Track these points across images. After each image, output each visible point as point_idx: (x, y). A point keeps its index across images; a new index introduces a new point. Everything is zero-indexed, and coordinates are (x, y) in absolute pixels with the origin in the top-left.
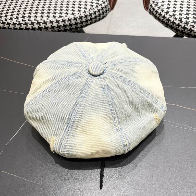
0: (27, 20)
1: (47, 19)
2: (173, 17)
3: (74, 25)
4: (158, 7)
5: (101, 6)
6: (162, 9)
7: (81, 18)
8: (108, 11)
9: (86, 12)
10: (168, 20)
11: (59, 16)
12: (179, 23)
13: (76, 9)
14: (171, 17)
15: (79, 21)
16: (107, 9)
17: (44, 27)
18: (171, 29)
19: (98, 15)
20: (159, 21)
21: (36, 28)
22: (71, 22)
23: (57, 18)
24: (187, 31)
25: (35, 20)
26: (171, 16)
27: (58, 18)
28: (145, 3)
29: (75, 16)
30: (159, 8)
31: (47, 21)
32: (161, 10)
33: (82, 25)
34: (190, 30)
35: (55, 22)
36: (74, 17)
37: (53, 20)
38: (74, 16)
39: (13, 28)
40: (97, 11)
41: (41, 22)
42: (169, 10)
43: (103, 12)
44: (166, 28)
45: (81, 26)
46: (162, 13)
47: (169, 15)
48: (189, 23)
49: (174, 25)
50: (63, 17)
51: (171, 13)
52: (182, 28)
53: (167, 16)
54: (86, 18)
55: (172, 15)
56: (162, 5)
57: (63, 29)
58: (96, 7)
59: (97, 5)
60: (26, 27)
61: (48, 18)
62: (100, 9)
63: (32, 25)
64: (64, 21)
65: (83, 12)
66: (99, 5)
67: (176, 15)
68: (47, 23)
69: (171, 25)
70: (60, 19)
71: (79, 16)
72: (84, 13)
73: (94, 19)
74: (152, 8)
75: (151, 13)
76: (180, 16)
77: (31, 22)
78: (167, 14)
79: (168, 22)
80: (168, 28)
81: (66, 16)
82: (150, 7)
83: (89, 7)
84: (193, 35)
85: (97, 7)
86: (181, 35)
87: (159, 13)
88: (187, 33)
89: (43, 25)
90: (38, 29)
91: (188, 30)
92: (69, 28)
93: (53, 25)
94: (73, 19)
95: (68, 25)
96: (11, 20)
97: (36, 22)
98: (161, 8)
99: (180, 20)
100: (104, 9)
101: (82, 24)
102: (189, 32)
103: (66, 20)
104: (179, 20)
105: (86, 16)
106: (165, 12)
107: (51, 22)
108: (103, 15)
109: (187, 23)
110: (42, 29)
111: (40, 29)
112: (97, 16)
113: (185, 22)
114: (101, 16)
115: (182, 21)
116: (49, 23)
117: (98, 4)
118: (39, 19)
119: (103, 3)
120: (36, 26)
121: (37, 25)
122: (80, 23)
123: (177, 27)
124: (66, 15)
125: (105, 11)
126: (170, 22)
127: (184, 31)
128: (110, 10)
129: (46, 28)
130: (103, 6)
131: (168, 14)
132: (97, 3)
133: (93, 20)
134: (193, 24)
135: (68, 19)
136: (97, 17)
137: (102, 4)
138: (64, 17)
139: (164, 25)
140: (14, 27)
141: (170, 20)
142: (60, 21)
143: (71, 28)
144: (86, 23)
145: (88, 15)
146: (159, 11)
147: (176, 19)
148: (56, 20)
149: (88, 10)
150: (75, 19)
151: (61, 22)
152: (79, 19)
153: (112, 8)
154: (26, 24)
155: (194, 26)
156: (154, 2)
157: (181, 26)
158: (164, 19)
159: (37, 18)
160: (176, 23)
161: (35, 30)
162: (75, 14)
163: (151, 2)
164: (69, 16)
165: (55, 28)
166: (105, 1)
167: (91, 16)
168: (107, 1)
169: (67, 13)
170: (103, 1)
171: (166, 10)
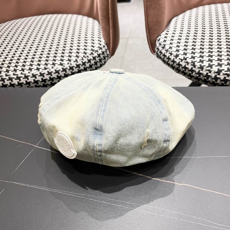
0: (4, 76)
1: (29, 73)
2: (184, 61)
3: (63, 77)
4: (165, 50)
5: (97, 53)
6: (170, 52)
7: (71, 68)
8: (106, 58)
9: (78, 61)
10: (179, 65)
11: (43, 68)
12: (192, 68)
13: (66, 58)
15: (69, 72)
16: (106, 55)
17: (25, 83)
18: (183, 75)
19: (94, 64)
20: (169, 66)
21: (15, 84)
23: (41, 70)
24: (202, 78)
25: (14, 74)
26: (182, 60)
27: (43, 70)
28: (150, 46)
29: (64, 66)
30: (167, 51)
31: (29, 74)
32: (169, 53)
34: (207, 76)
35: (39, 76)
36: (63, 68)
37: (36, 73)
38: (62, 67)
41: (21, 77)
42: (178, 53)
43: (101, 59)
44: (178, 74)
46: (170, 57)
47: (179, 59)
48: (204, 67)
49: (187, 70)
50: (49, 68)
51: (182, 57)
52: (196, 73)
53: (177, 60)
54: (78, 68)
55: (183, 59)
56: (171, 48)
57: (50, 83)
58: (90, 55)
59: (92, 51)
60: (2, 84)
61: (29, 71)
62: (96, 57)
63: (10, 81)
64: (50, 73)
65: (74, 62)
66: (95, 51)
67: (188, 59)
68: (29, 77)
69: (183, 71)
70: (45, 71)
71: (69, 66)
72: (76, 63)
73: (89, 68)
74: (159, 52)
75: (158, 57)
76: (192, 59)
77: (9, 78)
78: (176, 58)
79: (179, 67)
80: (180, 74)
81: (52, 68)
82: (156, 50)
83: (81, 55)
84: (211, 81)
85: (92, 54)
86: (197, 81)
87: (167, 57)
88: (203, 79)
89: (24, 79)
90: (18, 85)
91: (203, 76)
93: (36, 80)
94: (62, 70)
95: (56, 77)
97: (15, 77)
98: (169, 51)
99: (192, 64)
100: (102, 56)
102: (206, 78)
103: (52, 72)
104: (191, 65)
105: (78, 66)
106: (174, 56)
107: (34, 76)
109: (202, 68)
110: (23, 85)
111: (20, 85)
112: (92, 64)
113: (199, 66)
114: (99, 64)
115: (196, 66)
116: (31, 77)
118: (18, 73)
119: (100, 49)
120: (15, 82)
121: (16, 80)
123: (190, 72)
124: (53, 66)
125: (103, 58)
126: (181, 68)
127: (199, 77)
128: (109, 56)
129: (28, 83)
130: (100, 52)
131: (178, 58)
132: (92, 50)
134: (209, 68)
135: (55, 70)
136: (93, 66)
137: (98, 50)
138: (51, 68)
139: (175, 71)
141: (181, 65)
142: (45, 73)
145: (80, 64)
146: (168, 55)
147: (188, 63)
148: (40, 73)
149: (80, 58)
150: (64, 70)
151: (47, 75)
152: (69, 70)
153: (113, 53)
154: (3, 80)
155: (211, 71)
156: (160, 44)
157: (195, 71)
158: (174, 64)
159: (16, 72)
160: (188, 68)
161: (14, 87)
162: (64, 64)
163: (158, 45)
164: (56, 67)
165: (39, 82)
166: (102, 46)
167: (85, 65)
168: (104, 46)
169: (54, 64)
170: (99, 47)
171: (175, 53)
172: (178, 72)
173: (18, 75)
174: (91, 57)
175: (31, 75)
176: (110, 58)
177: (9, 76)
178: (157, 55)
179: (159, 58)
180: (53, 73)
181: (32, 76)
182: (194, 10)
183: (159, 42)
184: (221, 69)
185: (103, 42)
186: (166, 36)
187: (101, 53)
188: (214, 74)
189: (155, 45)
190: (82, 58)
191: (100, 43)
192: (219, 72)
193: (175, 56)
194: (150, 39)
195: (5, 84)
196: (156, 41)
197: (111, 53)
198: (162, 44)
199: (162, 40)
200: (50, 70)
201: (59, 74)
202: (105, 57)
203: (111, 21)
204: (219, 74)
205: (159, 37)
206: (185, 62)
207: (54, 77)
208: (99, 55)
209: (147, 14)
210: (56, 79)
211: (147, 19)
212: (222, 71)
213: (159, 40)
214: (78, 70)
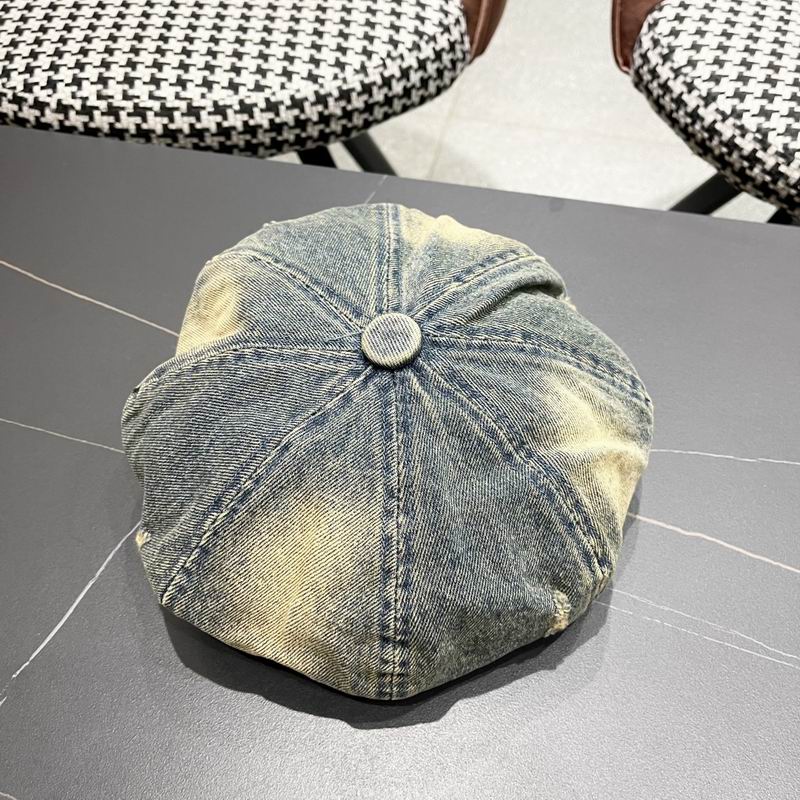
0: (119, 97)
1: (203, 96)
2: (731, 121)
3: (315, 123)
4: (672, 69)
5: (432, 44)
6: (689, 80)
7: (345, 95)
8: (459, 65)
9: (369, 70)
10: (712, 131)
11: (252, 87)
12: (755, 151)
13: (328, 56)
14: (724, 120)
15: (335, 108)
16: (459, 55)
17: (186, 129)
19: (418, 84)
20: (673, 126)
21: (153, 131)
22: (302, 110)
23: (243, 91)
24: (783, 189)
25: (151, 96)
27: (249, 93)
28: (617, 40)
29: (321, 85)
30: (677, 72)
31: (202, 103)
32: (685, 83)
33: (350, 125)
35: (236, 112)
36: (316, 93)
37: (228, 103)
38: (316, 87)
39: (56, 125)
40: (415, 65)
41: (177, 109)
42: (716, 89)
43: (442, 67)
44: (698, 160)
45: (344, 127)
46: (685, 97)
47: (717, 110)
49: (735, 155)
50: (270, 88)
51: (725, 104)
52: (764, 171)
53: (709, 115)
54: (365, 97)
55: (728, 112)
56: (692, 63)
57: (267, 141)
58: (410, 50)
59: (416, 38)
60: (111, 125)
61: (204, 90)
62: (427, 59)
63: (138, 120)
64: (272, 107)
65: (357, 72)
66: (426, 38)
67: (745, 115)
68: (203, 114)
69: (722, 155)
70: (257, 97)
71: (339, 88)
72: (361, 76)
73: (400, 97)
74: (645, 68)
75: (639, 83)
76: (761, 120)
77: (136, 106)
78: (706, 106)
79: (711, 139)
81: (283, 87)
82: (638, 61)
83: (380, 48)
85: (416, 47)
87: (675, 96)
88: (784, 194)
89: (186, 119)
90: (163, 136)
91: (788, 185)
92: (292, 138)
93: (226, 124)
94: (312, 98)
95: (292, 123)
96: (50, 91)
97: (156, 105)
98: (686, 75)
99: (759, 136)
100: (446, 58)
101: (350, 120)
102: (793, 192)
103: (282, 103)
104: (755, 139)
105: (367, 89)
106: (700, 96)
107: (220, 110)
108: (438, 82)
109: (788, 155)
110: (181, 137)
111: (171, 135)
112: (413, 86)
113: (781, 150)
114: (432, 87)
115: (770, 145)
116: (210, 113)
117: (420, 34)
118: (167, 92)
119: (442, 33)
120: (155, 123)
121: (158, 119)
122: (340, 118)
123: (746, 164)
124: (284, 79)
125: (449, 65)
126: (715, 142)
127: (771, 186)
128: (468, 57)
129: (197, 133)
130: (443, 42)
131: (713, 106)
132: (417, 32)
133: (397, 105)
135: (292, 98)
136: (414, 92)
137: (438, 36)
138: (276, 88)
139: (692, 148)
140: (61, 122)
141: (720, 134)
142: (256, 105)
143: (304, 135)
144: (366, 115)
145: (374, 83)
146: (677, 87)
147: (743, 131)
148: (241, 102)
149: (376, 60)
150: (321, 99)
151: (262, 110)
152: (337, 100)
153: (480, 50)
154: (113, 111)
156: (656, 43)
157: (763, 163)
158: (693, 123)
159: (158, 87)
160: (741, 149)
161: (148, 140)
162: (323, 77)
163: (646, 43)
164: (296, 87)
165: (234, 133)
166: (450, 20)
167: (390, 88)
168: (458, 22)
169: (287, 74)
170: (441, 24)
171: (703, 88)
172: (700, 155)
173: (165, 98)
174: (411, 60)
175: (208, 104)
176: (471, 62)
177: (136, 101)
178: (637, 80)
179: (641, 91)
180: (282, 108)
181: (212, 110)
183: (651, 34)
185: (455, 5)
186: (682, 12)
187: (446, 45)
189: (637, 39)
190: (382, 59)
191: (446, 8)
193: (704, 99)
194: (621, 13)
195: (118, 126)
196: (641, 27)
197: (475, 46)
198: (664, 41)
199: (664, 27)
200: (274, 94)
202: (458, 60)
205: (656, 14)
206: (734, 125)
207: (285, 120)
213: (652, 26)
214: (366, 102)
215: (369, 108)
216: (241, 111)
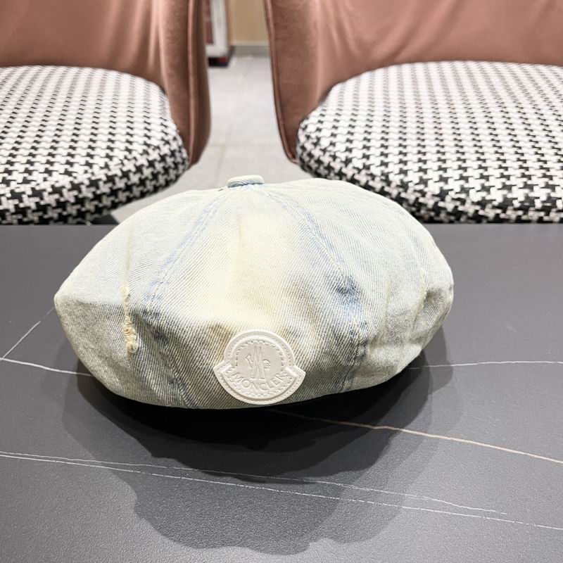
2: (364, 172)
3: (73, 204)
4: (321, 150)
5: (157, 151)
6: (332, 154)
8: (181, 167)
9: (111, 167)
11: (21, 181)
12: (383, 187)
13: (80, 159)
14: (359, 173)
15: (87, 193)
16: (179, 160)
19: (150, 177)
23: (13, 185)
26: (359, 171)
27: (19, 186)
28: (285, 142)
29: (75, 178)
32: (331, 156)
33: (101, 205)
34: (416, 205)
35: (8, 199)
36: (71, 182)
37: (2, 193)
38: (71, 179)
40: (146, 164)
42: (350, 156)
43: (167, 166)
45: (96, 206)
46: (332, 164)
47: (354, 168)
48: (410, 185)
50: (35, 181)
51: (358, 163)
53: (349, 171)
54: (110, 185)
55: (361, 167)
56: (333, 144)
57: (36, 219)
58: (141, 154)
59: (145, 147)
62: (155, 160)
64: (37, 193)
65: (102, 168)
67: (372, 167)
70: (25, 188)
71: (89, 179)
72: (105, 171)
74: (305, 154)
75: (305, 166)
76: (383, 168)
78: (346, 166)
81: (45, 180)
82: (299, 151)
83: (119, 154)
84: (427, 217)
85: (146, 152)
87: (326, 165)
91: (409, 205)
92: (55, 216)
94: (69, 186)
95: (54, 204)
98: (330, 151)
99: (383, 178)
100: (169, 160)
101: (100, 201)
102: (414, 209)
103: (45, 190)
104: (382, 180)
106: (342, 162)
108: (165, 177)
109: (404, 186)
112: (147, 178)
113: (399, 183)
114: (162, 180)
115: (391, 182)
117: (148, 146)
119: (164, 145)
122: (92, 200)
124: (46, 175)
125: (173, 166)
128: (187, 163)
130: (165, 150)
131: (350, 166)
132: (145, 144)
133: (136, 191)
134: (421, 187)
135: (53, 187)
136: (148, 183)
137: (161, 146)
138: (40, 180)
141: (359, 182)
142: (24, 193)
143: (65, 213)
144: (112, 198)
145: (116, 175)
146: (326, 159)
147: (373, 176)
148: (12, 192)
149: (116, 161)
151: (29, 196)
152: (88, 187)
153: (195, 158)
155: (426, 193)
156: (308, 137)
157: (390, 195)
162: (76, 172)
163: (302, 138)
164: (56, 180)
165: (7, 214)
166: (169, 138)
167: (129, 179)
168: (175, 139)
169: (48, 172)
171: (343, 156)
174: (142, 161)
176: (189, 167)
178: (302, 164)
179: (306, 171)
180: (45, 194)
182: (380, 73)
183: (305, 133)
184: (446, 187)
185: (172, 129)
186: (322, 119)
187: (168, 152)
188: (433, 199)
189: (296, 139)
190: (120, 160)
191: (166, 131)
192: (442, 195)
193: (344, 162)
194: (284, 125)
196: (297, 131)
197: (191, 157)
198: (313, 136)
199: (311, 129)
200: (38, 184)
201: (61, 195)
202: (178, 163)
203: (192, 79)
204: (443, 200)
205: (306, 122)
206: (366, 174)
207: (48, 202)
208: (163, 158)
209: (277, 67)
210: (54, 208)
211: (278, 80)
212: (450, 193)
213: (304, 129)
214: (111, 188)
215: (114, 192)
216: (13, 198)
